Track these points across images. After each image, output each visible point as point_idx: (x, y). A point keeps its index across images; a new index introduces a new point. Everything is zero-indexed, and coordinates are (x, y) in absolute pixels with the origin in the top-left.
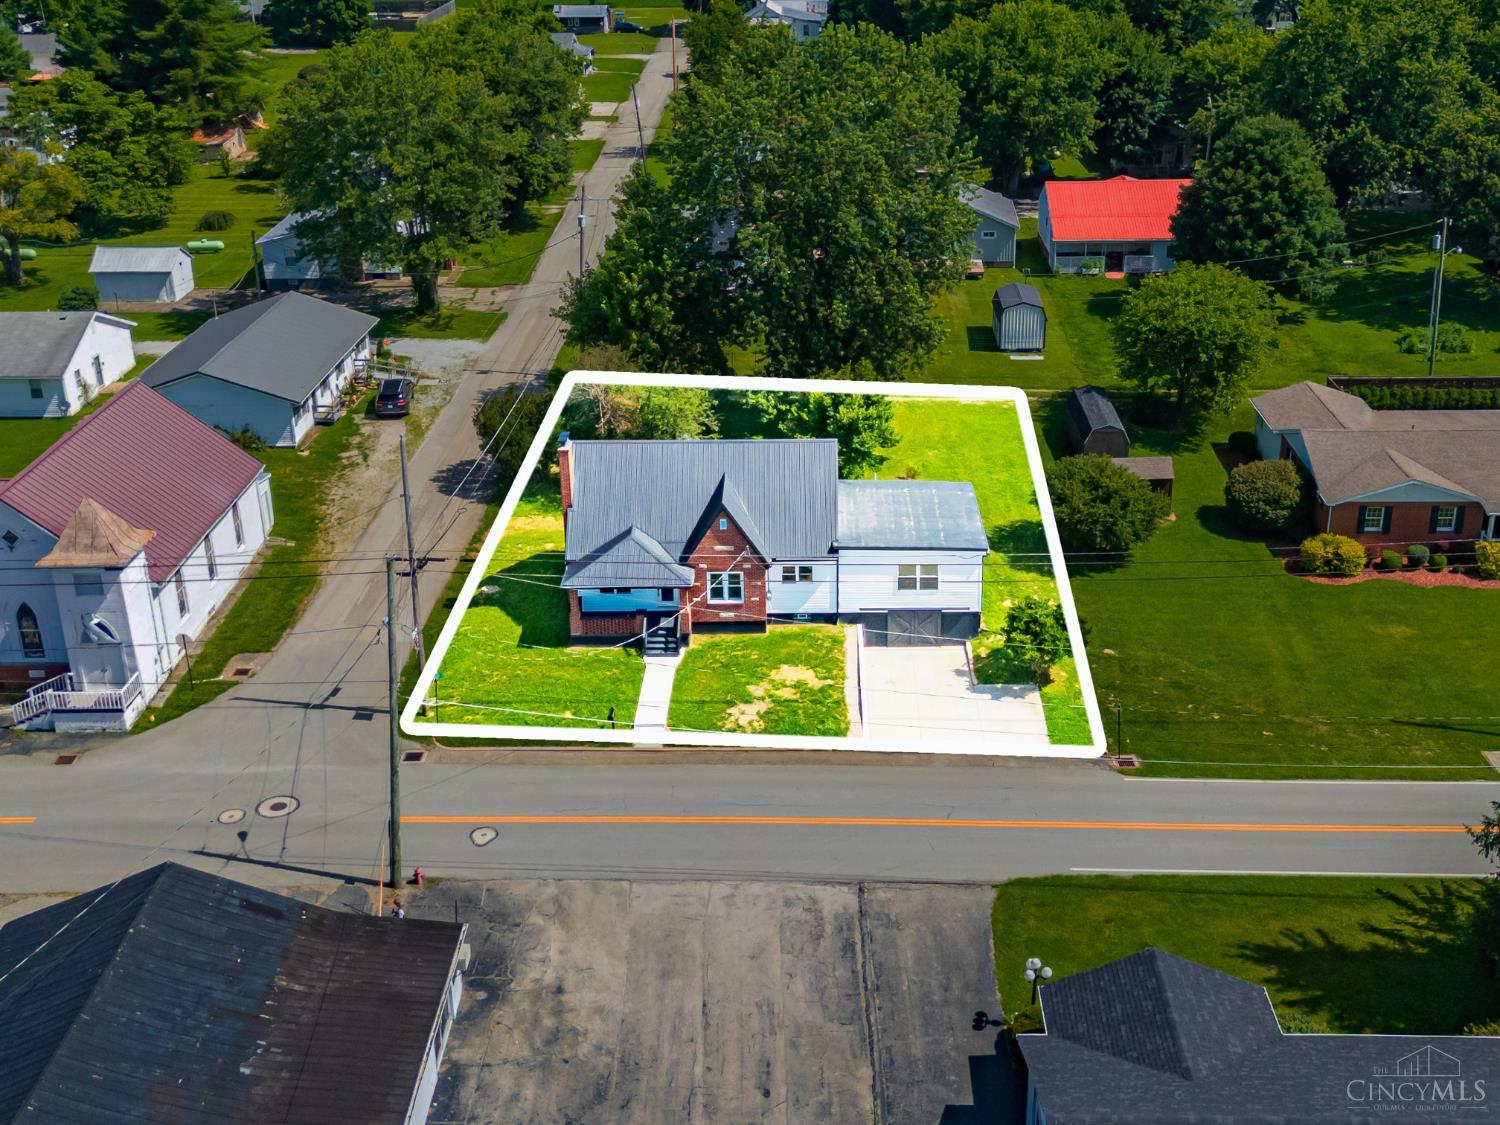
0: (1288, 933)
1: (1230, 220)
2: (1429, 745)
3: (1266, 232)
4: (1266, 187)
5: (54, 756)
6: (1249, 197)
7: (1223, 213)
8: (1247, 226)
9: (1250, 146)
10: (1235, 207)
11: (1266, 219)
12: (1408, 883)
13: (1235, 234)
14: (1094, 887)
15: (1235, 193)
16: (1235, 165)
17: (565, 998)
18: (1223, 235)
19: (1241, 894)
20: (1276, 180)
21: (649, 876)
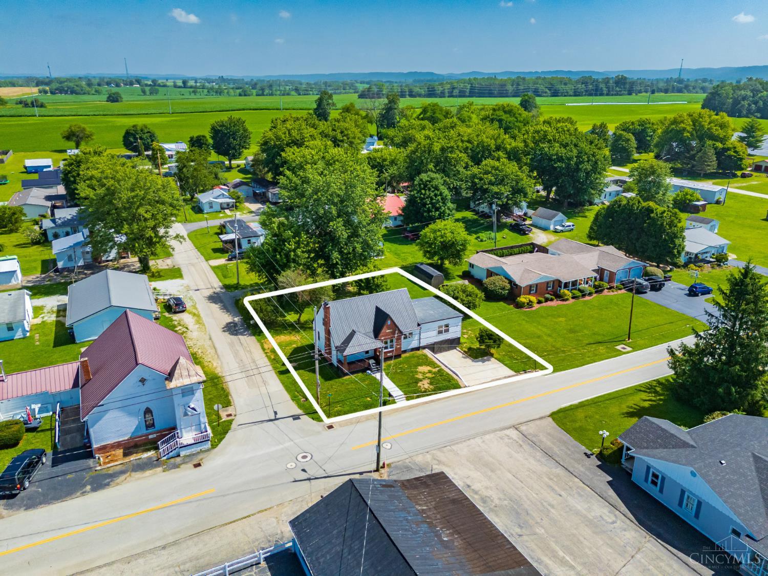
0: (628, 407)
1: (427, 206)
2: (602, 349)
3: (437, 209)
4: (436, 195)
5: (190, 465)
6: (432, 199)
7: (425, 205)
8: (433, 208)
9: (428, 183)
10: (428, 202)
11: (438, 205)
12: (640, 386)
13: (429, 211)
14: (572, 409)
15: (427, 198)
16: (424, 189)
17: (473, 487)
18: (425, 212)
19: (607, 400)
20: (439, 193)
21: (453, 443)
